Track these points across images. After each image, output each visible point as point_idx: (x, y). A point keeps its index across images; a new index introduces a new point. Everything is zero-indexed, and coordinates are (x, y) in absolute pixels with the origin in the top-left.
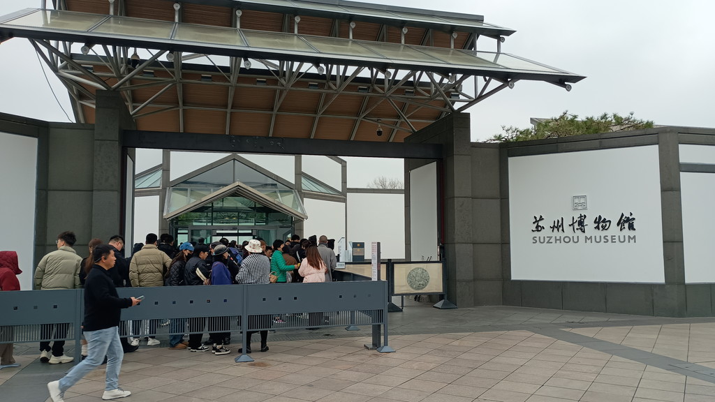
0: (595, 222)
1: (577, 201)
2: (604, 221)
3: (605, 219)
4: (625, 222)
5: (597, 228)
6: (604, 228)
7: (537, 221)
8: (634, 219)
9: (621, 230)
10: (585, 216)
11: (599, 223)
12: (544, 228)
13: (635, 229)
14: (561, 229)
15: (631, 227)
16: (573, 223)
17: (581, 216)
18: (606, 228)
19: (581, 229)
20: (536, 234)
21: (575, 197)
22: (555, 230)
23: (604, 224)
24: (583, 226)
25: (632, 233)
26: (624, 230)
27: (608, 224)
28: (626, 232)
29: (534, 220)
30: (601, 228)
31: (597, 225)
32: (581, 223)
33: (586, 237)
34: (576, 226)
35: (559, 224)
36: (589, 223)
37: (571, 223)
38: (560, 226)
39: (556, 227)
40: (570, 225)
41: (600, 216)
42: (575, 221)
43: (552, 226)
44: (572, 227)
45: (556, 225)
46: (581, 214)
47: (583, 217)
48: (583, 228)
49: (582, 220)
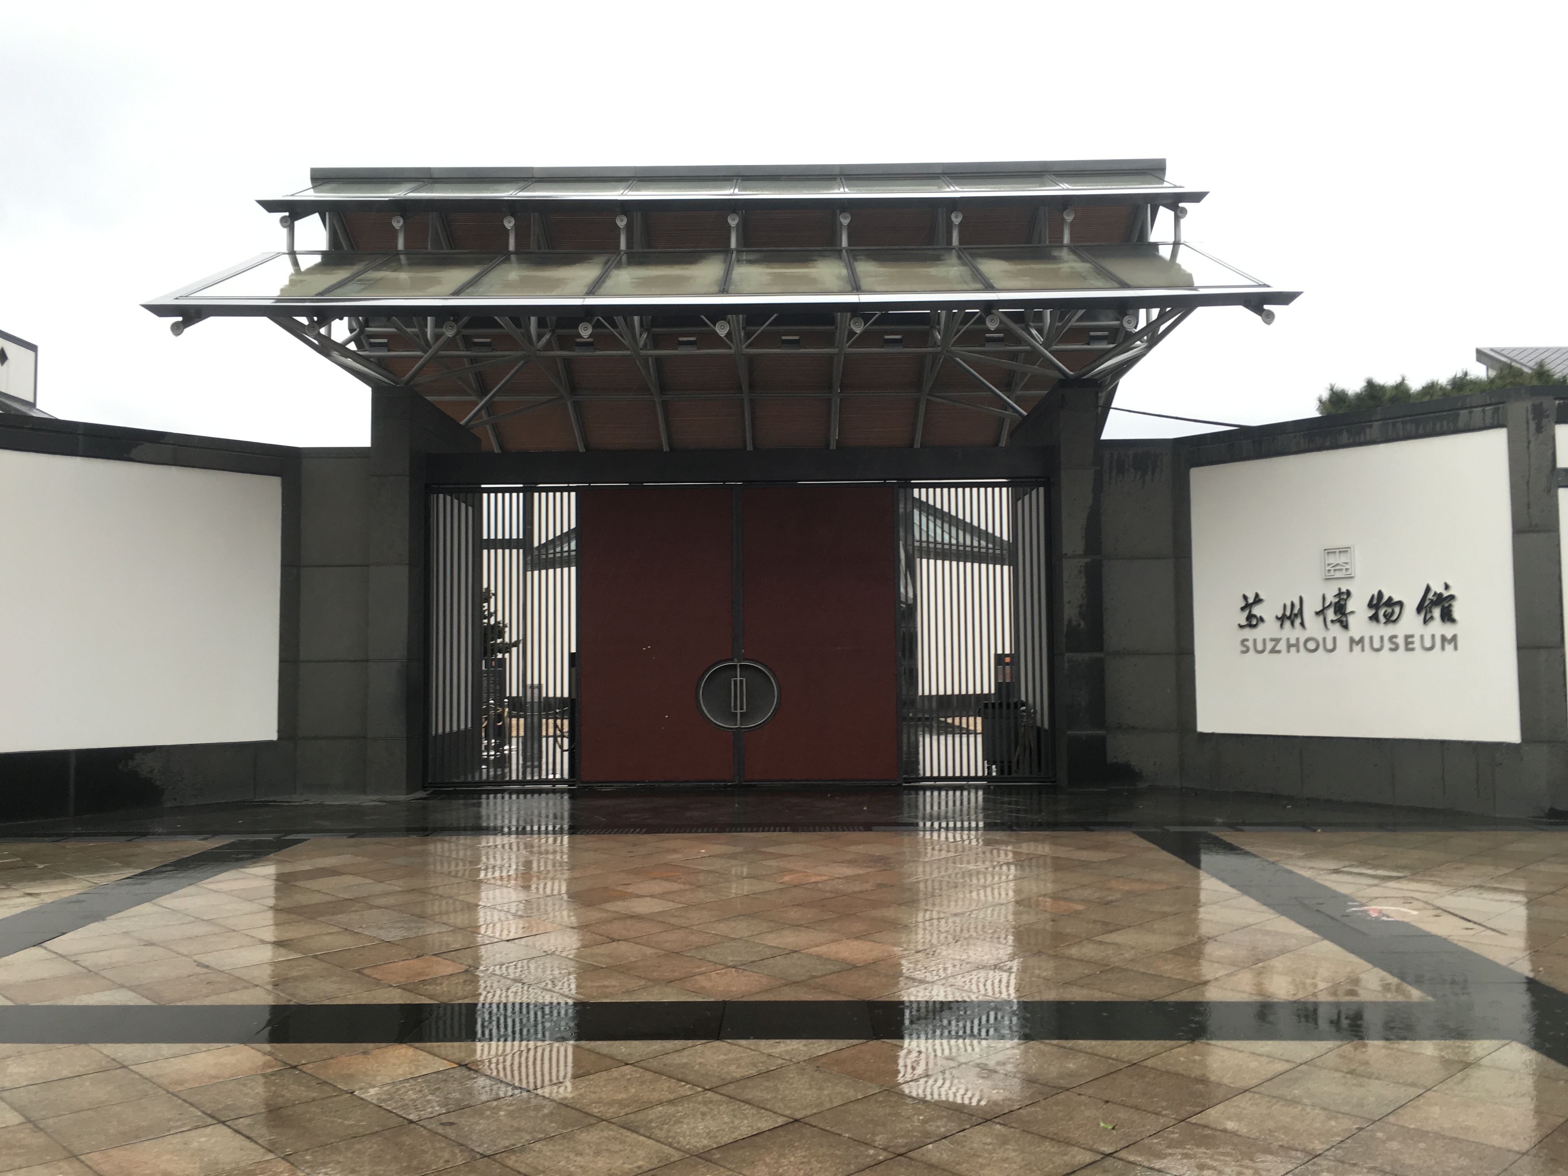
0: (1370, 605)
2: (1390, 603)
3: (1390, 599)
4: (1434, 604)
5: (1374, 618)
6: (1390, 619)
7: (1247, 606)
8: (1452, 597)
9: (1425, 622)
10: (1348, 593)
11: (1377, 607)
12: (1262, 620)
13: (1453, 621)
14: (1298, 622)
15: (1447, 616)
16: (1324, 609)
17: (1340, 594)
18: (1394, 618)
19: (1340, 621)
20: (1248, 633)
21: (1329, 552)
22: (1287, 624)
23: (1390, 610)
24: (1344, 614)
25: (1448, 630)
26: (1431, 624)
27: (1397, 610)
28: (1437, 627)
29: (1243, 604)
30: (1382, 619)
31: (1371, 612)
32: (1340, 608)
33: (1352, 640)
34: (1331, 615)
35: (1296, 611)
36: (1358, 606)
37: (1320, 608)
38: (1296, 615)
39: (1289, 618)
40: (1317, 613)
41: (1380, 594)
42: (1327, 604)
43: (1280, 615)
44: (1321, 618)
45: (1288, 613)
46: (1340, 589)
47: (1343, 597)
48: (1344, 619)
49: (1342, 602)
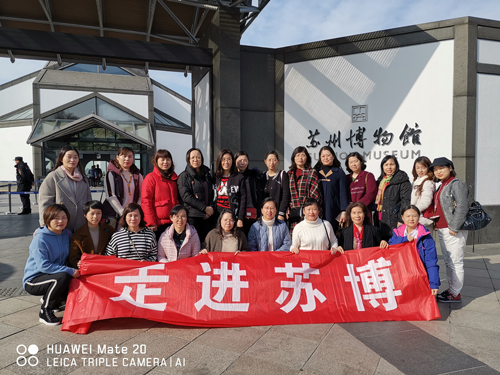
0: (375, 136)
1: (357, 111)
2: (386, 134)
3: (386, 132)
4: (409, 134)
5: (377, 142)
6: (384, 142)
7: (312, 136)
8: (419, 131)
9: (404, 144)
10: (364, 129)
11: (379, 136)
12: (319, 143)
13: (419, 143)
14: (337, 144)
15: (416, 141)
16: (351, 137)
18: (387, 142)
19: (359, 144)
20: (312, 150)
21: (355, 107)
23: (385, 138)
24: (361, 140)
26: (408, 145)
27: (389, 138)
28: (411, 146)
29: (309, 135)
30: (381, 142)
31: (376, 139)
32: (359, 137)
34: (354, 140)
35: (336, 139)
36: (368, 136)
40: (347, 140)
41: (381, 129)
42: (353, 135)
43: (328, 141)
44: (349, 142)
45: (332, 140)
46: (360, 127)
47: (362, 130)
49: (361, 134)
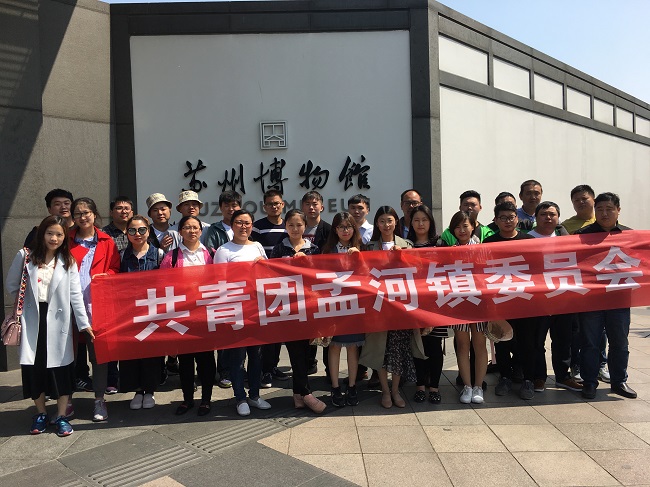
0: (301, 174)
1: (267, 133)
2: (317, 171)
3: (318, 168)
4: (353, 173)
5: (305, 184)
6: (316, 186)
7: (191, 172)
8: (368, 168)
9: (346, 188)
10: (283, 162)
11: (307, 175)
12: (205, 186)
13: (368, 187)
14: (238, 187)
15: (363, 183)
16: (262, 176)
17: (276, 162)
18: (320, 185)
23: (317, 178)
24: (279, 181)
26: (351, 189)
27: (323, 177)
29: (187, 170)
30: (311, 185)
31: (302, 180)
32: (276, 175)
34: (267, 181)
35: (236, 177)
36: (290, 173)
37: (257, 176)
38: (237, 182)
39: (229, 184)
40: (255, 180)
41: (310, 163)
42: (264, 172)
43: (222, 182)
44: (259, 183)
45: (229, 179)
46: (276, 159)
47: (279, 165)
48: (279, 185)
49: (278, 171)
